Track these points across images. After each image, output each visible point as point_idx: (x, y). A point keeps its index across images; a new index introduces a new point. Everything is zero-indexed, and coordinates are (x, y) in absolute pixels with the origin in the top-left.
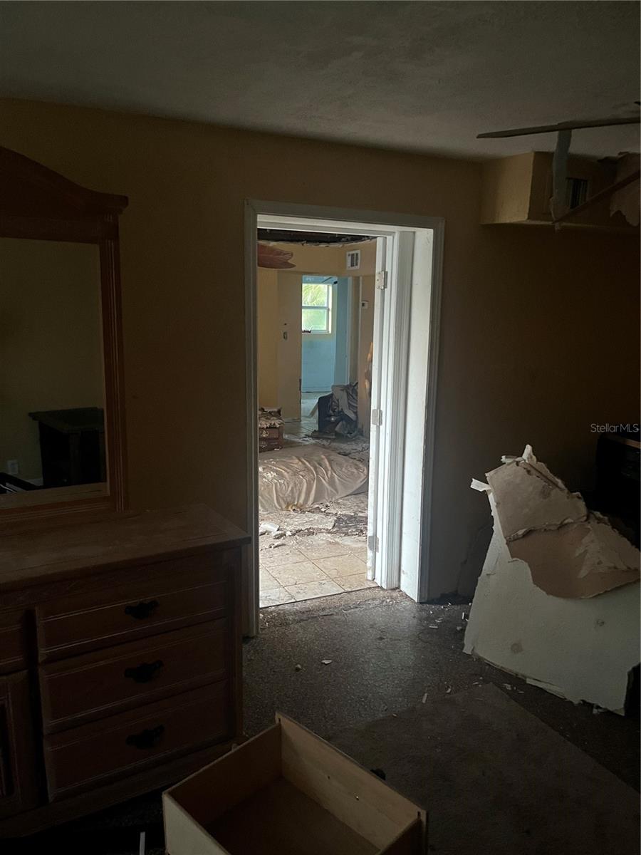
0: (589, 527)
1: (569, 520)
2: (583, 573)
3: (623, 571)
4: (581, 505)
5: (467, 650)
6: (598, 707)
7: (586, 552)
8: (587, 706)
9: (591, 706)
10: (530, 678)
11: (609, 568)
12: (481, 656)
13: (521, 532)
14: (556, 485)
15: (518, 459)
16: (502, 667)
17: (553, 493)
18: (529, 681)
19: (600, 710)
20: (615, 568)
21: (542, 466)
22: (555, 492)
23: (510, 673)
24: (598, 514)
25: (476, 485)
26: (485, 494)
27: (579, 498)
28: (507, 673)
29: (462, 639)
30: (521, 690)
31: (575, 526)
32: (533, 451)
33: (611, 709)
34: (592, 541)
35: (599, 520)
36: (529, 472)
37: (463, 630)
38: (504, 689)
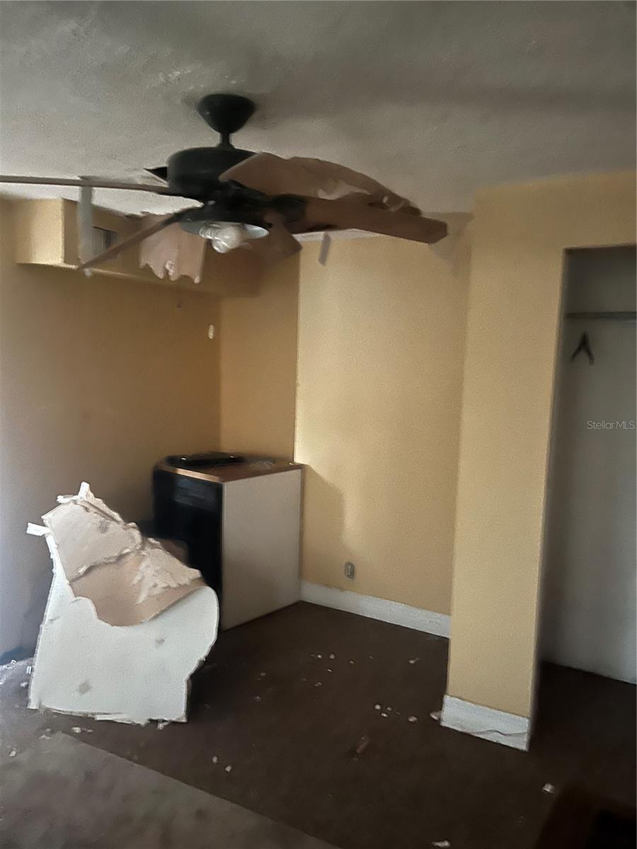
0: (145, 554)
1: (127, 551)
2: (142, 598)
3: (175, 589)
4: (136, 534)
5: (33, 705)
6: (164, 721)
7: (143, 578)
8: (154, 722)
9: (157, 722)
10: (98, 714)
11: (164, 588)
12: (48, 706)
13: (82, 570)
14: (113, 519)
15: (75, 498)
16: (72, 712)
17: (111, 526)
18: (99, 718)
19: (165, 724)
20: (169, 587)
21: (99, 503)
22: (112, 525)
23: (78, 715)
24: (151, 540)
25: (33, 529)
26: (43, 538)
27: (134, 528)
28: (77, 716)
29: (27, 694)
30: (90, 729)
31: (133, 555)
32: (91, 489)
33: (174, 719)
34: (148, 566)
35: (153, 546)
36: (87, 509)
37: (27, 686)
38: (73, 734)
